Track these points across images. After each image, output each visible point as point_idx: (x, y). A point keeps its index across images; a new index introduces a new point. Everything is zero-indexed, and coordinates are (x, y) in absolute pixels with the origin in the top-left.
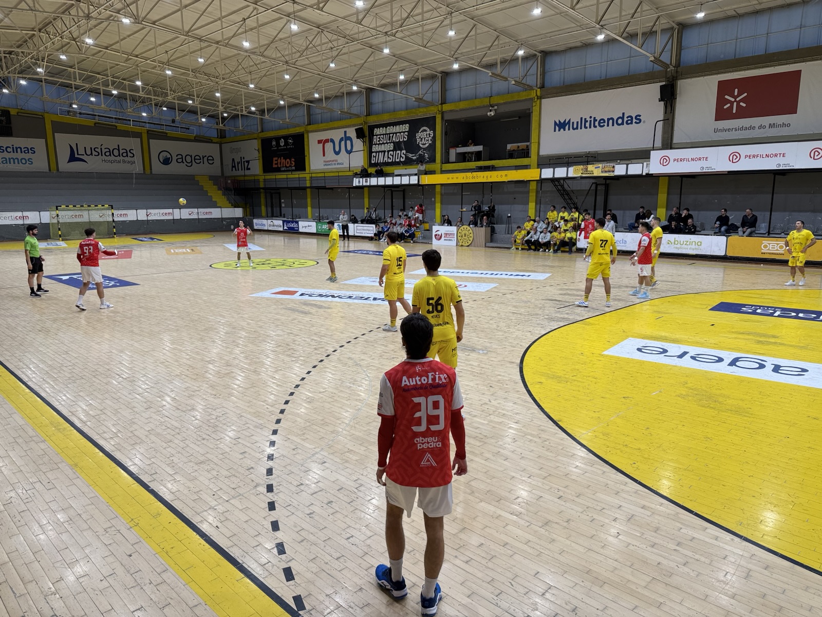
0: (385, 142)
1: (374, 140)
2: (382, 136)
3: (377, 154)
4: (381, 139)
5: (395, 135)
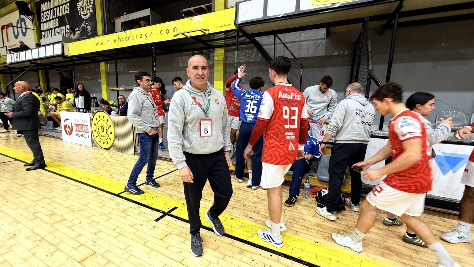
0: (51, 18)
1: (42, 18)
2: (47, 12)
3: (46, 32)
4: (48, 16)
5: (58, 8)
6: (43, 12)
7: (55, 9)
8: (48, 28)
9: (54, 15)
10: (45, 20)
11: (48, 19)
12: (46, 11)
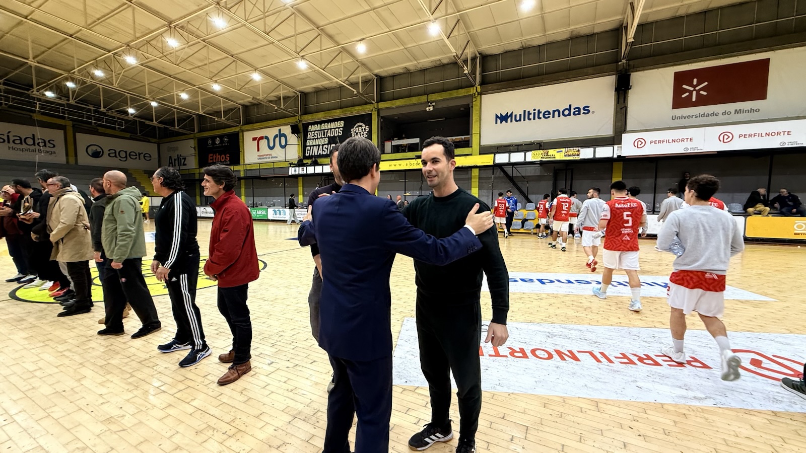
0: (319, 137)
1: (309, 136)
2: (317, 132)
3: (312, 147)
4: (316, 135)
5: (329, 130)
6: (311, 132)
7: (326, 131)
8: (314, 144)
9: (324, 135)
10: (312, 138)
11: (315, 137)
12: (315, 131)
